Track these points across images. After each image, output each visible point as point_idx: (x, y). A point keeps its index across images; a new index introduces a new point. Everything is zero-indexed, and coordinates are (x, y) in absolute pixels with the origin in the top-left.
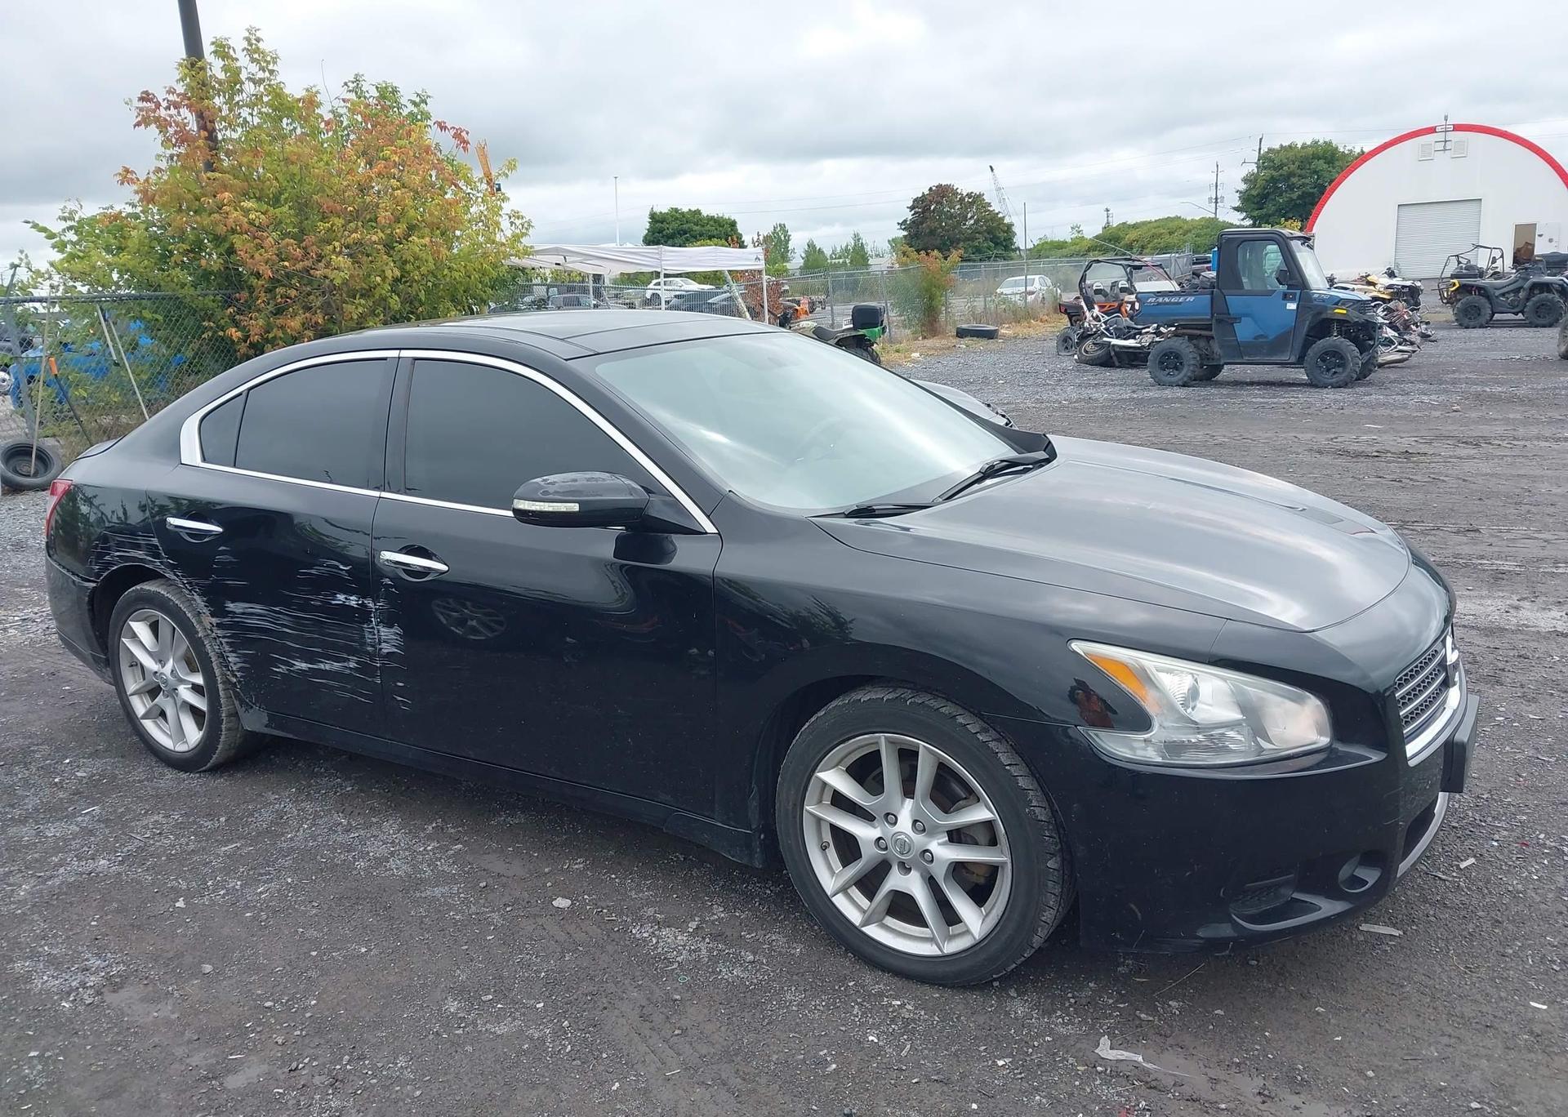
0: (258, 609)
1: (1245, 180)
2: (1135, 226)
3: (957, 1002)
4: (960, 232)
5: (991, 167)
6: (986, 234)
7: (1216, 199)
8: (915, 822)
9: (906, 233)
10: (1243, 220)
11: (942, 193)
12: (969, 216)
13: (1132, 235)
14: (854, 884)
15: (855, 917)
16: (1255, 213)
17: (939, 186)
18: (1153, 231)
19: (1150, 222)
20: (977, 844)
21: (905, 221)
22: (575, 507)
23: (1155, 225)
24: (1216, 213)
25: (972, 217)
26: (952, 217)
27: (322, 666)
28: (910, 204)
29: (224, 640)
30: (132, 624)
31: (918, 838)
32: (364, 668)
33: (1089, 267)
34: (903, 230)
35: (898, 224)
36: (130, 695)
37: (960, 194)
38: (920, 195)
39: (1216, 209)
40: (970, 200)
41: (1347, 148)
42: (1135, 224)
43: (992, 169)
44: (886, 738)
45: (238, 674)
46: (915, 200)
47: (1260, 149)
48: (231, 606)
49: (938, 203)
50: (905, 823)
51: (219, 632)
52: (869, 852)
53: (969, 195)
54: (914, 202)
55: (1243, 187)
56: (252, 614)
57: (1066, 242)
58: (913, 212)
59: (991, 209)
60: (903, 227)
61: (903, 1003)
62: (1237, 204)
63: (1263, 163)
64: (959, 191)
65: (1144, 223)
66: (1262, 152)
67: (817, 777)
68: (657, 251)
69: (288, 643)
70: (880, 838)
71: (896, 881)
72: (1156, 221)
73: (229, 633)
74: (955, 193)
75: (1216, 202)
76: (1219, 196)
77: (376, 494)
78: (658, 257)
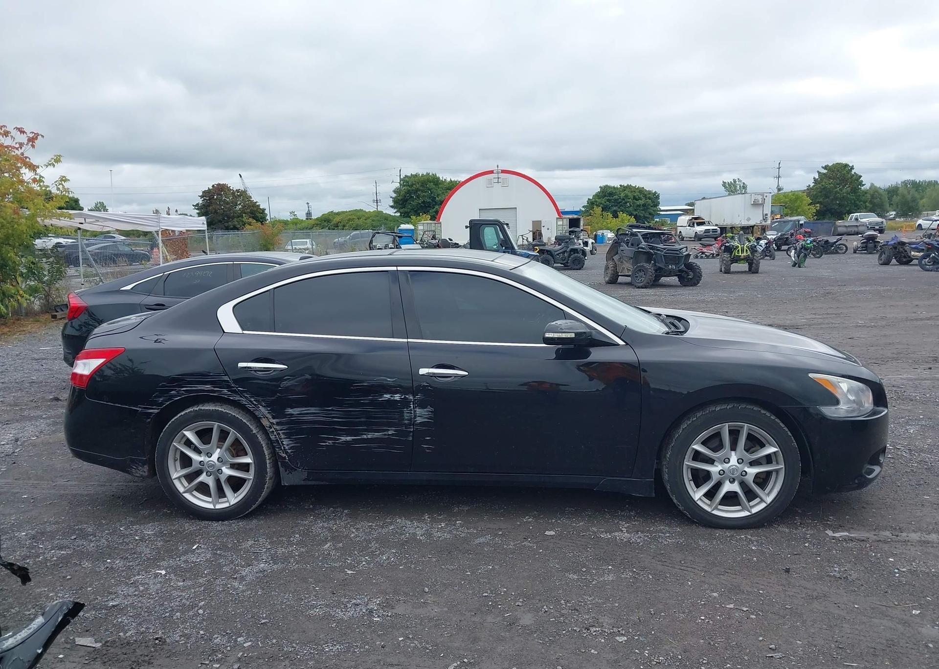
0: (313, 410)
1: (395, 192)
2: (338, 214)
4: (234, 212)
6: (250, 214)
7: (377, 200)
8: (738, 460)
9: (198, 211)
10: (395, 213)
11: (221, 189)
12: (239, 202)
13: (337, 219)
15: (707, 508)
16: (402, 210)
17: (219, 185)
18: (349, 217)
19: (346, 212)
21: (198, 204)
22: (573, 335)
23: (349, 213)
24: (377, 209)
25: (240, 204)
26: (228, 203)
27: (365, 437)
28: (201, 194)
29: (280, 432)
30: (183, 433)
31: (739, 467)
32: (399, 433)
34: (197, 209)
35: (193, 205)
36: (174, 479)
37: (232, 190)
38: (207, 189)
39: (377, 206)
40: (239, 194)
41: (444, 178)
42: (338, 213)
43: (241, 176)
45: (289, 451)
46: (204, 192)
47: (400, 175)
48: (290, 411)
49: (218, 194)
50: (733, 461)
51: (277, 427)
52: (715, 477)
53: (238, 191)
54: (203, 193)
55: (394, 195)
56: (307, 414)
57: (288, 221)
58: (203, 199)
59: (252, 199)
60: (197, 208)
62: (392, 204)
63: (403, 183)
64: (231, 188)
65: (343, 212)
66: (402, 177)
67: (691, 448)
68: (156, 217)
69: (335, 427)
70: (721, 470)
71: (727, 487)
72: (349, 211)
73: (285, 427)
74: (229, 189)
75: (377, 203)
76: (378, 199)
77: (405, 340)
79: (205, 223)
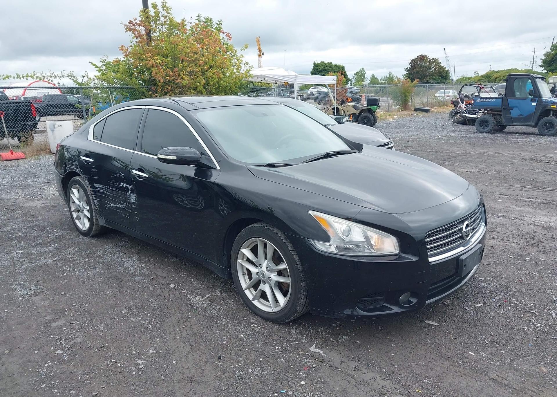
0: (102, 186)
1: (545, 55)
2: (498, 72)
3: (275, 328)
4: (428, 73)
5: (444, 48)
6: (438, 74)
7: (533, 62)
8: (267, 267)
9: (407, 72)
10: (542, 70)
11: (422, 58)
12: (432, 67)
13: (496, 75)
14: (252, 287)
15: (251, 297)
16: (548, 68)
17: (421, 56)
18: (505, 74)
19: (504, 70)
20: (285, 276)
21: (407, 68)
22: (175, 158)
23: (506, 71)
24: (532, 68)
25: (433, 67)
26: (425, 67)
27: (117, 206)
28: (410, 62)
29: (93, 196)
30: (73, 189)
31: (267, 273)
32: (127, 207)
33: (463, 87)
34: (407, 71)
35: (405, 69)
36: (73, 212)
37: (429, 59)
38: (414, 59)
39: (533, 66)
40: (433, 61)
42: (498, 71)
44: (259, 239)
45: (97, 207)
46: (412, 60)
47: (553, 42)
48: (95, 185)
49: (420, 62)
50: (264, 268)
51: (92, 193)
52: (254, 276)
53: (433, 59)
54: (411, 61)
55: (544, 58)
56: (101, 188)
57: (472, 78)
58: (411, 65)
59: (441, 64)
60: (406, 70)
61: (257, 326)
62: (541, 64)
63: (553, 48)
64: (429, 57)
65: (502, 71)
66: (553, 44)
67: (241, 251)
69: (109, 198)
70: (258, 272)
71: (262, 287)
72: (506, 70)
73: (95, 193)
74: (427, 58)
75: (533, 63)
76: (534, 61)
77: (133, 151)
78: (295, 79)
79: (335, 79)
